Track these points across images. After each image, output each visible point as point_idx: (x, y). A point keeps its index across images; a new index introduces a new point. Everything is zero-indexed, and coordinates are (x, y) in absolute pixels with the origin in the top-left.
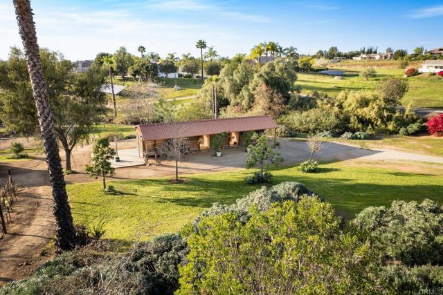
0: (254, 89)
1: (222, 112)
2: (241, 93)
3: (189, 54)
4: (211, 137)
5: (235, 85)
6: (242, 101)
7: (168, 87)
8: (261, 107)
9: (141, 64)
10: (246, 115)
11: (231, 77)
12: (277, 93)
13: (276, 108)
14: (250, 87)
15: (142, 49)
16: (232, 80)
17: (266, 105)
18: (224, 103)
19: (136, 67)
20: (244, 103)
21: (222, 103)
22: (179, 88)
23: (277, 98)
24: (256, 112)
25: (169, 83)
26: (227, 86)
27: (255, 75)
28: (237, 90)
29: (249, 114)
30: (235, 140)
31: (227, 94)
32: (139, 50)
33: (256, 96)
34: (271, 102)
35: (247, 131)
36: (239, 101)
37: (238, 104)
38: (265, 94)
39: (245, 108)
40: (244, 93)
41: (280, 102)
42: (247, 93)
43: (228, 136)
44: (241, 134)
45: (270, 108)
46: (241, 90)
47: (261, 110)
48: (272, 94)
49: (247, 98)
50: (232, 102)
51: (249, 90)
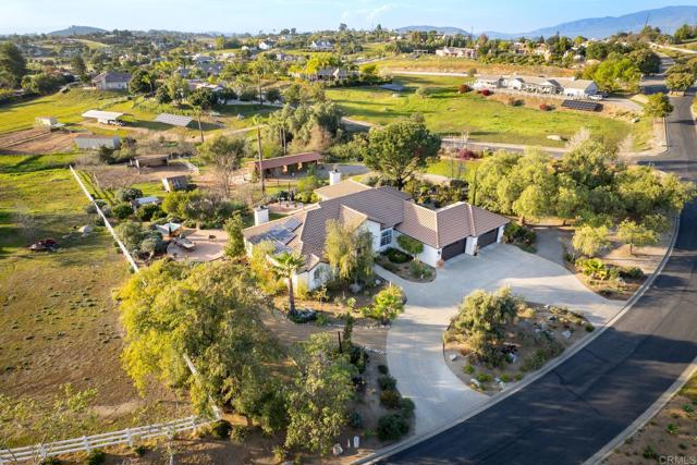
0: (311, 128)
1: (289, 146)
2: (301, 130)
4: (288, 166)
5: (296, 122)
6: (302, 136)
12: (327, 130)
14: (308, 126)
16: (294, 119)
18: (289, 138)
20: (304, 138)
23: (327, 135)
24: (312, 146)
25: (230, 110)
26: (290, 122)
27: (311, 116)
28: (298, 126)
29: (308, 147)
30: (300, 166)
31: (291, 130)
33: (312, 134)
34: (323, 137)
35: (308, 162)
36: (300, 136)
37: (299, 138)
38: (319, 132)
39: (304, 142)
40: (304, 130)
41: (329, 137)
42: (306, 130)
43: (297, 165)
44: (303, 163)
46: (301, 127)
47: (316, 144)
48: (323, 132)
49: (306, 134)
50: (296, 136)
51: (307, 128)
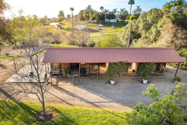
0: (161, 27)
1: (133, 42)
2: (150, 30)
3: (124, 9)
5: (147, 24)
6: (150, 35)
7: (109, 27)
8: (165, 40)
9: (96, 14)
10: (150, 46)
11: (145, 19)
12: (181, 29)
13: (178, 42)
14: (159, 25)
15: (102, 8)
16: (146, 21)
17: (170, 39)
19: (94, 15)
20: (151, 37)
21: (136, 36)
22: (114, 27)
23: (181, 34)
24: (160, 44)
25: (109, 25)
26: (141, 25)
28: (147, 28)
29: (154, 45)
31: (141, 30)
32: (100, 9)
33: (162, 32)
34: (175, 36)
35: (147, 63)
36: (148, 35)
37: (146, 38)
38: (170, 30)
39: (151, 40)
40: (153, 30)
41: (183, 37)
42: (155, 30)
45: (172, 42)
46: (151, 28)
47: (164, 43)
48: (177, 30)
49: (154, 33)
50: (143, 35)
51: (157, 27)
